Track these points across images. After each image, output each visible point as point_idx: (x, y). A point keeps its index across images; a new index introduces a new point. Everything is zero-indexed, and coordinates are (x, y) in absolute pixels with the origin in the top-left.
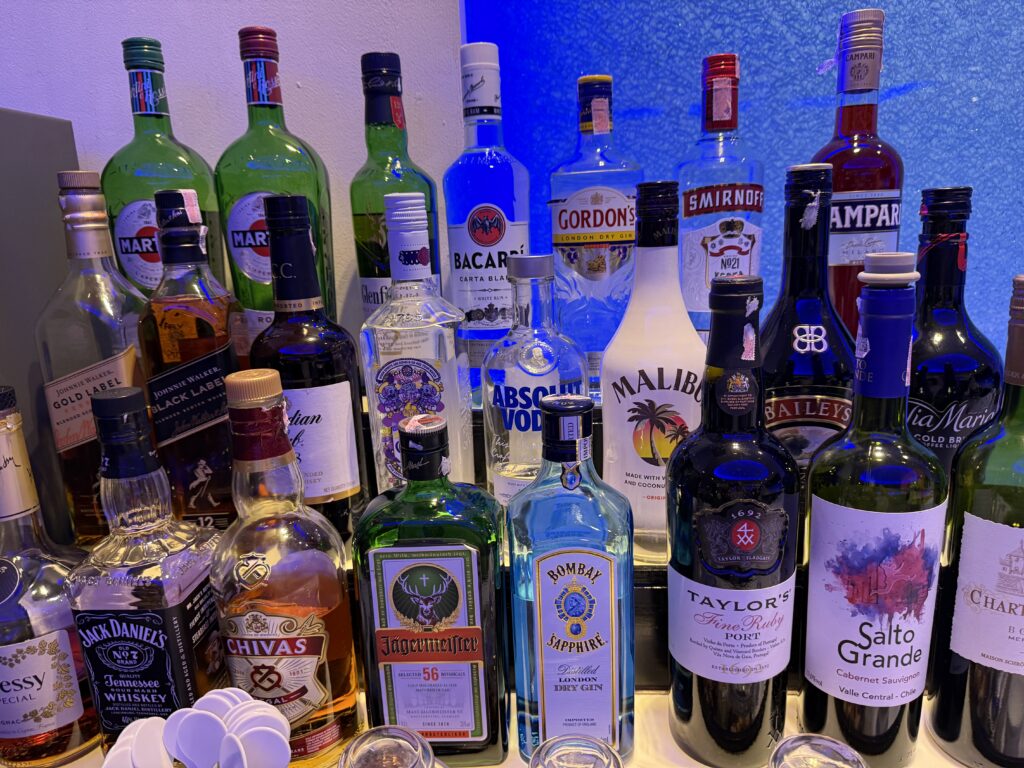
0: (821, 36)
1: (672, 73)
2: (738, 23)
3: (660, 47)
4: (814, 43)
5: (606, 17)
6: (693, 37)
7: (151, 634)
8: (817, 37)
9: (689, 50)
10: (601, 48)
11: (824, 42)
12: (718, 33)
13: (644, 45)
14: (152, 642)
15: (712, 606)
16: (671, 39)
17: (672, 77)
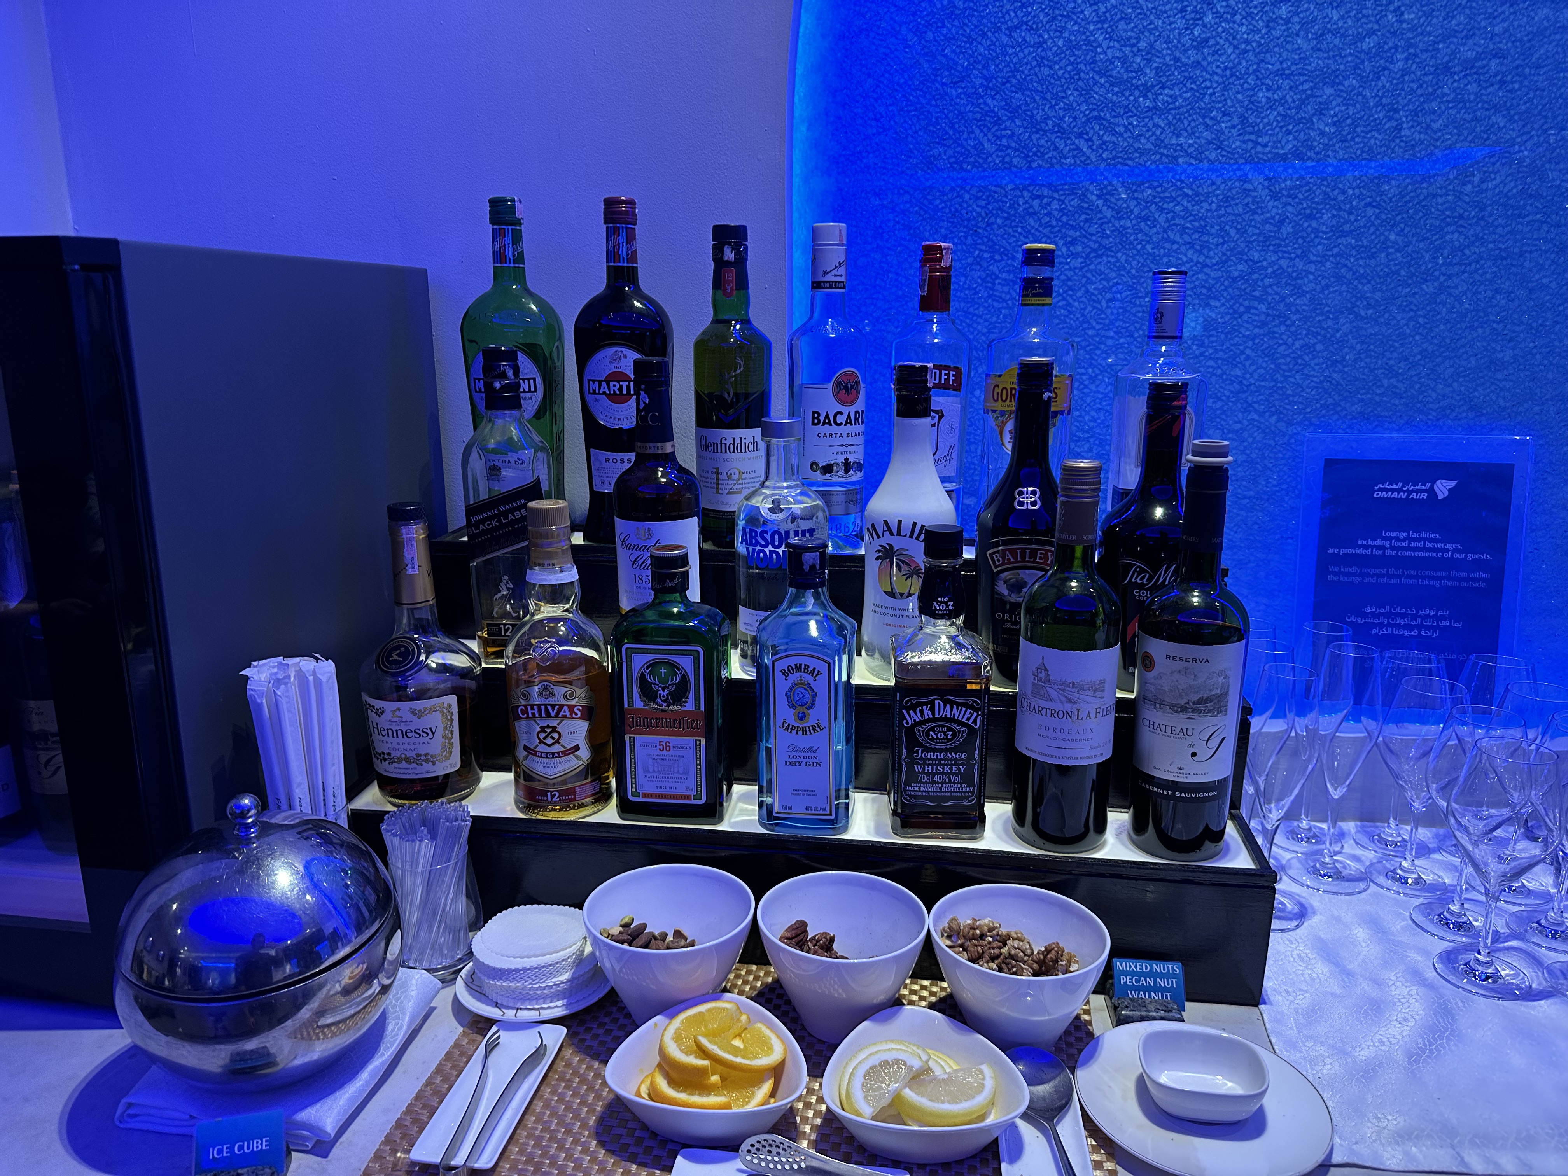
1: (989, 239)
8: (1132, 211)
17: (990, 243)
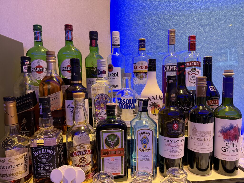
0: (180, 35)
2: (164, 32)
3: (149, 35)
4: (178, 36)
5: (138, 29)
6: (155, 34)
7: (52, 151)
9: (154, 36)
10: (137, 35)
11: (180, 36)
12: (160, 33)
13: (145, 35)
14: (52, 154)
15: (169, 142)
16: (151, 34)
